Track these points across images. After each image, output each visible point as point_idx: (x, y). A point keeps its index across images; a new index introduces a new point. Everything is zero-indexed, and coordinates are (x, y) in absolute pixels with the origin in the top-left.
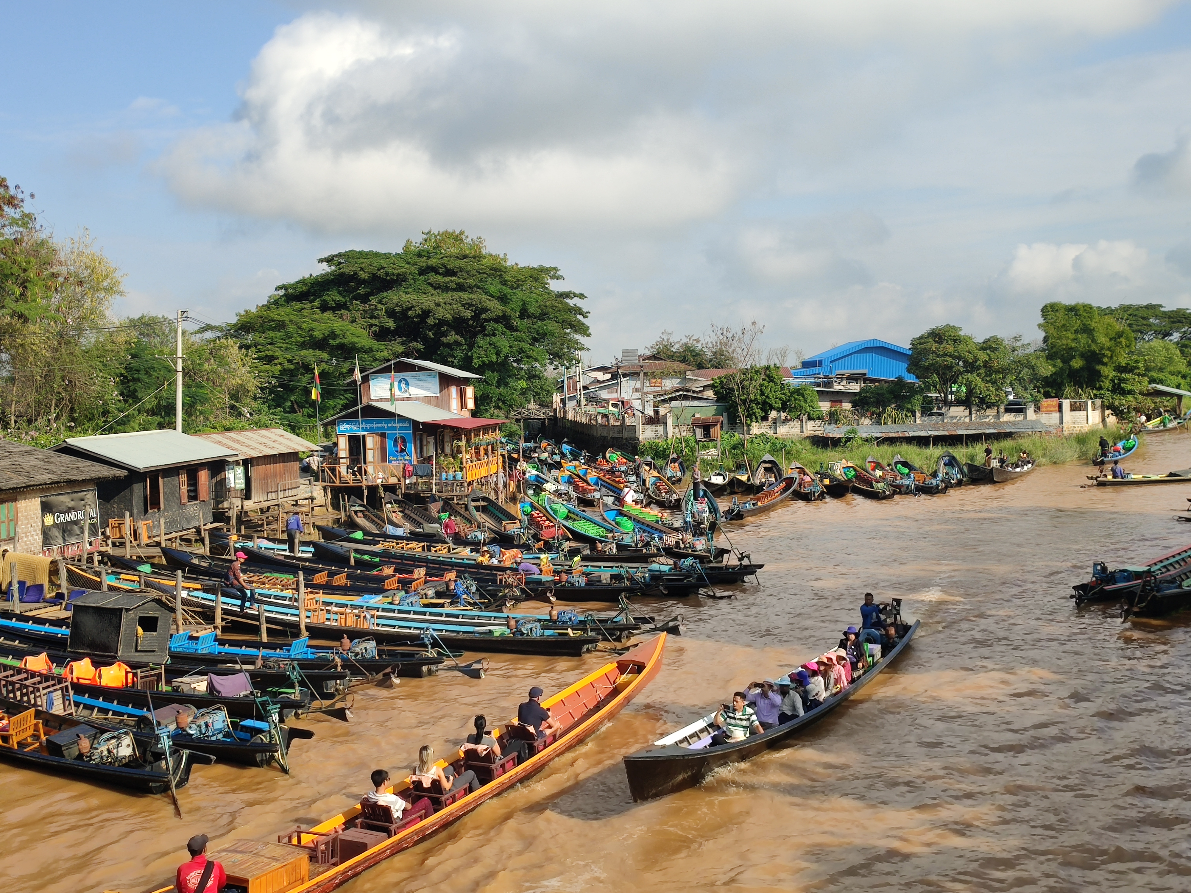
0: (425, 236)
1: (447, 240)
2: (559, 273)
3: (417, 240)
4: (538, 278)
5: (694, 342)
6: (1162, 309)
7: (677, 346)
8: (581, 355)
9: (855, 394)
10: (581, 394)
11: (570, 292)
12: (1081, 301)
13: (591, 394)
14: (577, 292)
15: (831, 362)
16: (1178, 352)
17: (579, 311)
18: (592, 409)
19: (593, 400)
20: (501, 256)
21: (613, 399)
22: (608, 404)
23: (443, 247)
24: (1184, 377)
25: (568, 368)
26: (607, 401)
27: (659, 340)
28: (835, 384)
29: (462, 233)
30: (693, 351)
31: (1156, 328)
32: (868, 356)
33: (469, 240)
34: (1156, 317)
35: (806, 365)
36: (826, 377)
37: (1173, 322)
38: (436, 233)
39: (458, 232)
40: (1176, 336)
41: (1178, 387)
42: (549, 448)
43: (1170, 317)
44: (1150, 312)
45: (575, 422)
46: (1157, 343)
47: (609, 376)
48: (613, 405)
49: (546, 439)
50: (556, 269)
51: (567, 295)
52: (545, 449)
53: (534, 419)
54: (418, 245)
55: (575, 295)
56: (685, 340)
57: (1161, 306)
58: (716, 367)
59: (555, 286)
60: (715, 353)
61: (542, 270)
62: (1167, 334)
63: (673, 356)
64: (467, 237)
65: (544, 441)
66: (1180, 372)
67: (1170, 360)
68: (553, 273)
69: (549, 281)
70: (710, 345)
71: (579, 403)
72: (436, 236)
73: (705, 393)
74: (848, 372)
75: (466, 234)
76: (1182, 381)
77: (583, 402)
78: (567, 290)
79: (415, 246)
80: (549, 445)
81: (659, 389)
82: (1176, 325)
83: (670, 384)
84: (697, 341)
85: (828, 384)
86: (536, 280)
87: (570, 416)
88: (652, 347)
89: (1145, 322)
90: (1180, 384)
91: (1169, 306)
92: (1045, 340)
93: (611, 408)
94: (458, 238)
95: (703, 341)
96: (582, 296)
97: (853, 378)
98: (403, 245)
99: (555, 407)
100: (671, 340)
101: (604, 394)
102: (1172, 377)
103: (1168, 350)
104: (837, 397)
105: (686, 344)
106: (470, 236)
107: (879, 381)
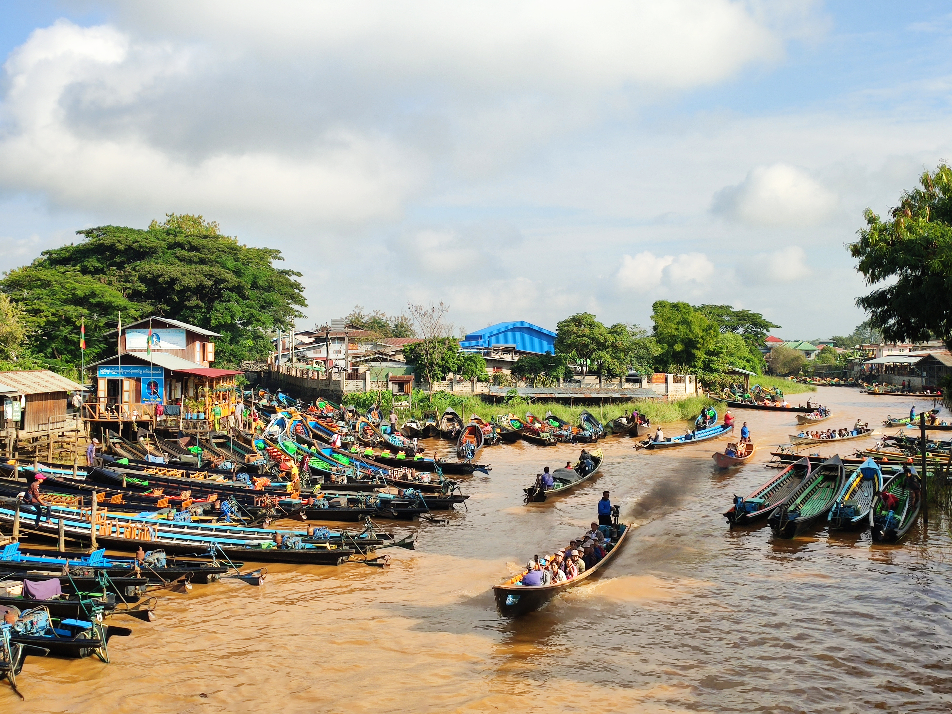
0: (169, 218)
1: (188, 222)
2: (280, 255)
3: (161, 221)
4: (263, 258)
5: (381, 316)
6: (732, 310)
7: (366, 318)
8: (296, 321)
9: (513, 363)
10: (292, 353)
11: (289, 271)
12: (681, 301)
13: (299, 354)
14: (295, 271)
15: (489, 337)
16: (744, 342)
17: (296, 286)
18: (300, 365)
19: (301, 358)
20: (233, 238)
21: (317, 358)
22: (312, 361)
23: (183, 228)
24: (748, 361)
25: (283, 332)
26: (312, 359)
27: (352, 312)
28: (493, 354)
29: (200, 217)
30: (379, 323)
31: (727, 324)
32: (517, 333)
33: (205, 224)
34: (728, 315)
35: (469, 338)
36: (486, 348)
37: (740, 320)
38: (178, 216)
39: (196, 216)
40: (741, 330)
41: (744, 368)
42: (266, 396)
43: (737, 316)
44: (723, 311)
45: (288, 376)
46: (729, 335)
47: (312, 340)
48: (317, 363)
49: (263, 388)
50: (278, 251)
51: (287, 273)
52: (263, 396)
53: (252, 371)
54: (162, 224)
55: (293, 273)
56: (373, 314)
57: (731, 307)
58: (397, 336)
59: (276, 265)
60: (396, 326)
61: (267, 252)
62: (734, 329)
63: (363, 326)
64: (204, 221)
65: (261, 390)
66: (745, 358)
67: (738, 348)
68: (276, 255)
69: (272, 260)
70: (393, 319)
71: (290, 360)
72: (178, 219)
73: (396, 357)
74: (503, 345)
75: (203, 218)
76: (747, 364)
77: (294, 359)
78: (287, 268)
79: (159, 226)
80: (266, 393)
81: (358, 351)
82: (742, 322)
83: (365, 348)
84: (383, 315)
85: (488, 354)
86: (262, 259)
87: (284, 370)
88: (346, 318)
89: (720, 319)
90: (745, 366)
91: (737, 307)
92: (655, 328)
93: (315, 365)
94: (197, 221)
95: (388, 315)
96: (299, 274)
97: (508, 350)
98: (150, 224)
99: (269, 362)
100: (362, 314)
101: (310, 354)
102: (739, 361)
103: (736, 340)
104: (498, 364)
105: (374, 318)
106: (207, 220)
107: (526, 353)
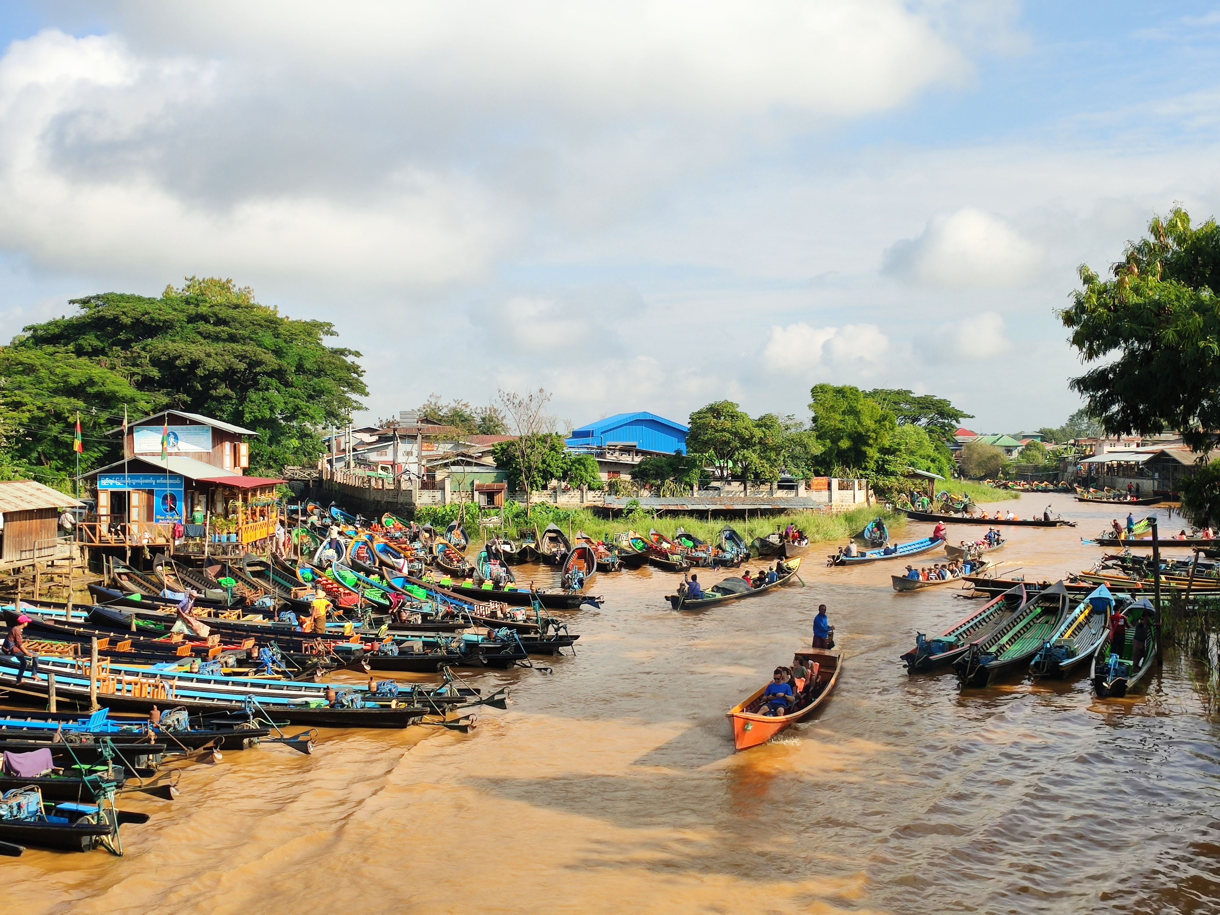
0: (188, 283)
1: (213, 288)
2: (333, 329)
3: (179, 286)
4: (311, 334)
5: (463, 407)
6: (912, 395)
7: (445, 410)
8: (354, 415)
9: (633, 466)
10: (350, 456)
11: (345, 350)
12: (848, 385)
13: (360, 457)
14: (353, 350)
15: (602, 433)
16: (927, 437)
17: (355, 369)
18: (361, 472)
19: (362, 462)
20: (272, 308)
21: (382, 462)
22: (377, 466)
23: (208, 295)
24: (933, 461)
25: (338, 428)
26: (376, 464)
27: (427, 403)
28: (608, 455)
29: (229, 281)
30: (462, 416)
31: (906, 413)
32: (638, 428)
33: (236, 290)
34: (907, 402)
35: (577, 435)
36: (599, 447)
37: (922, 408)
38: (201, 280)
39: (224, 280)
40: (924, 421)
41: (928, 470)
42: (316, 511)
43: (919, 403)
44: (901, 397)
45: (344, 485)
46: (908, 427)
47: (374, 438)
48: (382, 468)
49: (313, 501)
50: (330, 325)
51: (342, 352)
52: (312, 512)
53: (297, 480)
54: (180, 291)
55: (350, 352)
56: (453, 405)
57: (910, 392)
58: (484, 433)
59: (328, 342)
60: (484, 419)
61: (316, 325)
62: (915, 420)
63: (440, 420)
64: (234, 286)
65: (311, 504)
66: (929, 456)
67: (920, 444)
68: (328, 329)
69: (322, 336)
70: (479, 411)
71: (348, 465)
72: (200, 283)
73: (484, 459)
74: (620, 444)
75: (233, 283)
76: (932, 465)
77: (352, 464)
78: (342, 346)
79: (176, 293)
80: (316, 508)
81: (435, 453)
82: (925, 411)
83: (444, 448)
84: (466, 406)
85: (601, 455)
86: (309, 334)
87: (339, 478)
88: (419, 410)
89: (897, 407)
90: (929, 468)
91: (919, 392)
92: (815, 420)
93: (380, 471)
94: (225, 287)
95: (473, 406)
96: (357, 354)
97: (627, 450)
98: (164, 290)
99: (320, 468)
100: (439, 404)
101: (373, 457)
102: (922, 461)
103: (918, 434)
104: (615, 468)
105: (454, 409)
106: (238, 285)
107: (650, 453)
